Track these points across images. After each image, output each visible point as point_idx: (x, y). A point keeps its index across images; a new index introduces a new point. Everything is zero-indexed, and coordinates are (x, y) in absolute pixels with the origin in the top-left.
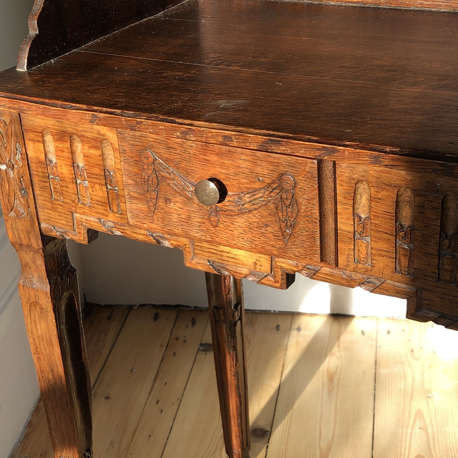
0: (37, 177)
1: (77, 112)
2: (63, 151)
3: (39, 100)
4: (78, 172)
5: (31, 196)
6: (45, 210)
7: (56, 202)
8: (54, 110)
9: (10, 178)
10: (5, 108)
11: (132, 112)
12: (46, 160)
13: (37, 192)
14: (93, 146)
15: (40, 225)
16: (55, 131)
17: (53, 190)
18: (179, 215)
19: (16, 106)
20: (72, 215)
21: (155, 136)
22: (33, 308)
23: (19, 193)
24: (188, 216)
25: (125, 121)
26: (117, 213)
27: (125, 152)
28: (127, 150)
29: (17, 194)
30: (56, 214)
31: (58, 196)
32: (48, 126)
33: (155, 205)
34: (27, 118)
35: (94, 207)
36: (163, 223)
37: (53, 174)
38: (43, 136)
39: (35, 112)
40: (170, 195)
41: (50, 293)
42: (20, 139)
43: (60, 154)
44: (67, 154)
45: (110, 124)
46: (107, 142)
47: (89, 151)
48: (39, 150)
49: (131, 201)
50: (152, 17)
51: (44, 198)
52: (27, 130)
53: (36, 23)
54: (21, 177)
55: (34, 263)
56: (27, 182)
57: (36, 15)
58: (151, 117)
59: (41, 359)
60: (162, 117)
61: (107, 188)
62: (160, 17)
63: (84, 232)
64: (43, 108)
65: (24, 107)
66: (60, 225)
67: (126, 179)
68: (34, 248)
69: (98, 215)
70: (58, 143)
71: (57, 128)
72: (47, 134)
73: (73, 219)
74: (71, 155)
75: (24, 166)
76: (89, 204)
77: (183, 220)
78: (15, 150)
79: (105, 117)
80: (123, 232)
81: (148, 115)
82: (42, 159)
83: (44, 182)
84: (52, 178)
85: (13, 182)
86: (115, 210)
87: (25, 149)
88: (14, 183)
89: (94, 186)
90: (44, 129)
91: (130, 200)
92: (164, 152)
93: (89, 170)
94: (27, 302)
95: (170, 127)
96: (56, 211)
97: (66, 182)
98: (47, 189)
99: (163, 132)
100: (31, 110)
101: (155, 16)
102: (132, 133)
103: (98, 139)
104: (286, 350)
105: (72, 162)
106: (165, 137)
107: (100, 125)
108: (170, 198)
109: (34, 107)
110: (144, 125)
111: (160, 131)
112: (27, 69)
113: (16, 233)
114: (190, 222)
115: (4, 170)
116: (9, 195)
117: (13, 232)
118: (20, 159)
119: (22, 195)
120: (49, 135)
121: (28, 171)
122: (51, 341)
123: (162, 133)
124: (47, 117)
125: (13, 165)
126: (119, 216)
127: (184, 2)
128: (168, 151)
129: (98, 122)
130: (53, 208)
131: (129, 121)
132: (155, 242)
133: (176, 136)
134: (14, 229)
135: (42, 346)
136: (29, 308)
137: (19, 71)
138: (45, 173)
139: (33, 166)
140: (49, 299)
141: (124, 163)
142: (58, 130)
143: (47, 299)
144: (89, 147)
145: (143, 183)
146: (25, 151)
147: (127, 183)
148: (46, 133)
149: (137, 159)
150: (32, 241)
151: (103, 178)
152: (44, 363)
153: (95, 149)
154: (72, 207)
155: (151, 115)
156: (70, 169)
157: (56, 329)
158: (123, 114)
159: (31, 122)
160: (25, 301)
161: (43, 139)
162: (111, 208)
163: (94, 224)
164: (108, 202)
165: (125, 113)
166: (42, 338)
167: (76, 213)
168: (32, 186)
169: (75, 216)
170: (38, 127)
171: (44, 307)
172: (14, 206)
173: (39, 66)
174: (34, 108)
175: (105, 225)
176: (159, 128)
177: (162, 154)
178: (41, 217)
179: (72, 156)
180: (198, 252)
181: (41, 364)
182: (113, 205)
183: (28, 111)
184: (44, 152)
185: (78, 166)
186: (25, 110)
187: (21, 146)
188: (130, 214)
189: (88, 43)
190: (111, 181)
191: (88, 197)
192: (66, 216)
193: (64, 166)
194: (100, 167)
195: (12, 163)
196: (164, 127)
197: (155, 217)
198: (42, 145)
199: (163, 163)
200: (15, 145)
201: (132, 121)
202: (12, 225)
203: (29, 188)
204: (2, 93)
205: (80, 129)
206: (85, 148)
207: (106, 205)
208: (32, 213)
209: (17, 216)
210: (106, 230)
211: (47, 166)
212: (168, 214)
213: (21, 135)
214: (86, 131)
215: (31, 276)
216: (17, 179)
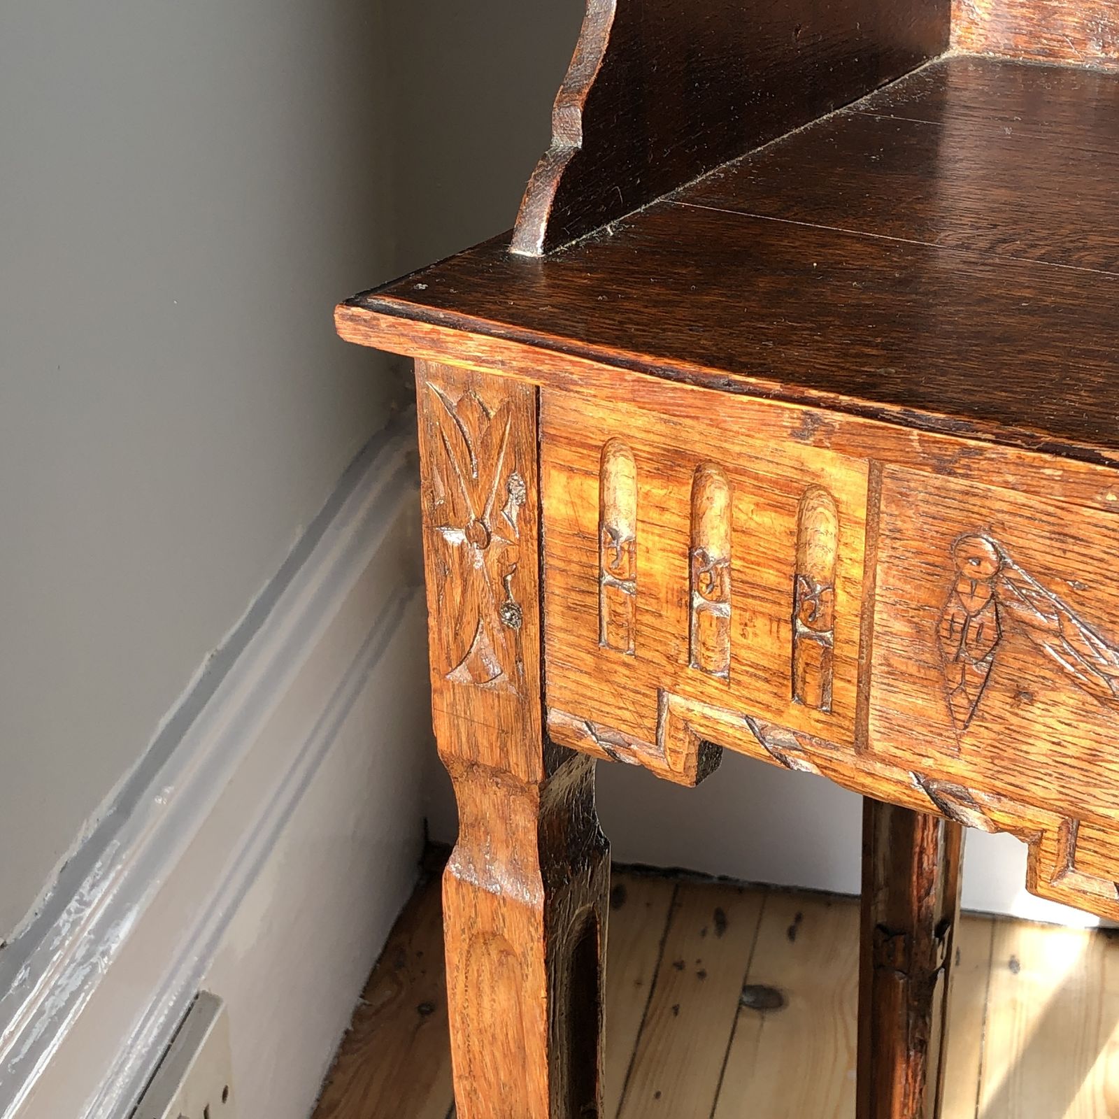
0: (562, 575)
1: (753, 403)
2: (663, 509)
3: (619, 354)
4: (702, 575)
5: (534, 630)
6: (572, 675)
7: (613, 655)
8: (674, 389)
9: (472, 568)
10: (505, 371)
11: (942, 416)
12: (599, 530)
13: (555, 619)
14: (768, 505)
15: (546, 714)
16: (647, 448)
17: (606, 619)
18: (1058, 744)
19: (545, 368)
20: (660, 695)
21: (1020, 498)
22: (479, 948)
23: (495, 616)
24: (1089, 752)
25: (920, 441)
26: (815, 708)
27: (897, 535)
28: (907, 530)
29: (488, 620)
30: (607, 689)
31: (622, 638)
32: (627, 431)
33: (975, 705)
34: (558, 403)
35: (739, 683)
36: (992, 763)
37: (617, 571)
38: (603, 460)
39: (607, 392)
40: (1036, 679)
41: (542, 914)
42: (527, 462)
43: (654, 515)
44: (676, 519)
45: (864, 447)
46: (820, 496)
47: (754, 517)
48: (582, 498)
49: (888, 685)
50: (844, 110)
51: (572, 639)
52: (553, 438)
53: (580, 116)
54: (508, 570)
55: (505, 819)
56: (528, 588)
57: (579, 92)
58: (1010, 438)
59: (480, 1095)
60: (1049, 439)
61: (794, 631)
62: (866, 111)
63: (687, 750)
64: (638, 380)
65: (572, 373)
66: (612, 723)
67: (885, 616)
68: (515, 778)
69: (747, 707)
70: (651, 484)
71: (656, 438)
72: (618, 454)
73: (659, 710)
74: (688, 522)
75: (527, 541)
76: (722, 671)
77: (1068, 761)
78: (503, 492)
79: (848, 423)
80: (826, 768)
81: (997, 428)
82: (590, 525)
83: (583, 592)
84: (611, 584)
85: (479, 584)
86: (811, 699)
87: (539, 492)
88: (481, 586)
89: (751, 620)
90: (610, 440)
91: (886, 681)
92: (1043, 549)
93: (741, 572)
94: (463, 931)
95: (1085, 474)
96: (607, 681)
97: (657, 599)
98: (590, 614)
99: (1052, 488)
100: (594, 385)
101: (849, 108)
102: (939, 480)
103: (795, 484)
104: (984, 1023)
105: (688, 543)
106: (1057, 503)
107: (828, 448)
108: (1034, 687)
109: (607, 375)
110: (986, 459)
111: (1045, 482)
112: (545, 252)
113: (463, 730)
114: (1096, 769)
115: (456, 545)
116: (459, 620)
117: (454, 726)
118: (514, 519)
119: (502, 623)
120: (623, 458)
121: (536, 556)
122: (522, 1048)
123: (1050, 491)
124: (643, 408)
125: (489, 535)
126: (822, 717)
127: (918, 70)
128: (1058, 545)
129: (822, 437)
130: (600, 670)
131: (934, 442)
132: (937, 809)
133: (1100, 503)
134: (458, 717)
135: (487, 1059)
136: (466, 947)
137: (519, 255)
138: (592, 567)
139: (554, 544)
140: (537, 930)
141: (889, 568)
142: (658, 447)
143: (532, 929)
144: (757, 505)
145: (945, 633)
146: (536, 499)
147: (887, 629)
148: (613, 450)
149: (936, 559)
150: (513, 760)
151: (786, 600)
152: (487, 1107)
153: (776, 512)
154: (661, 675)
155: (1010, 429)
156: (677, 562)
157: (545, 1018)
158: (910, 419)
159: (572, 416)
160: (458, 926)
161: (601, 467)
162: (799, 691)
163: (731, 731)
164: (790, 674)
165: (918, 417)
166: (493, 1036)
167: (675, 693)
168: (541, 600)
169: (665, 700)
170: (593, 433)
171: (518, 949)
172: (469, 653)
173: (574, 243)
174: (605, 379)
175: (764, 738)
176: (1043, 473)
177: (1031, 552)
178: (552, 692)
179: (691, 525)
180: (1089, 857)
181: (478, 1108)
182: (804, 682)
183: (581, 386)
184: (597, 506)
185: (704, 555)
186: (575, 383)
187: (525, 483)
188: (877, 723)
189: (691, 180)
190: (814, 612)
191: (723, 651)
192: (639, 697)
193: (661, 554)
194: (784, 567)
195: (486, 529)
196: (1060, 473)
197: (968, 740)
198: (596, 485)
199: (1027, 578)
200: (508, 477)
201: (945, 443)
202: (453, 705)
203: (530, 607)
204: (499, 324)
205: (737, 449)
206: (740, 506)
207: (781, 681)
208: (529, 678)
209: (477, 680)
210: (768, 754)
211: (600, 548)
212: (1014, 735)
213: (532, 450)
214: (757, 458)
215: (488, 857)
216: (495, 576)
